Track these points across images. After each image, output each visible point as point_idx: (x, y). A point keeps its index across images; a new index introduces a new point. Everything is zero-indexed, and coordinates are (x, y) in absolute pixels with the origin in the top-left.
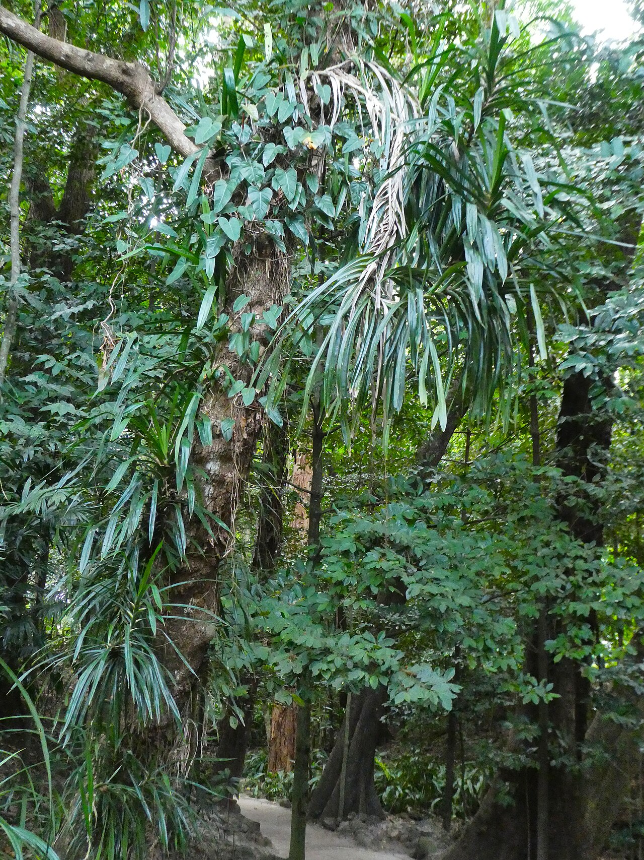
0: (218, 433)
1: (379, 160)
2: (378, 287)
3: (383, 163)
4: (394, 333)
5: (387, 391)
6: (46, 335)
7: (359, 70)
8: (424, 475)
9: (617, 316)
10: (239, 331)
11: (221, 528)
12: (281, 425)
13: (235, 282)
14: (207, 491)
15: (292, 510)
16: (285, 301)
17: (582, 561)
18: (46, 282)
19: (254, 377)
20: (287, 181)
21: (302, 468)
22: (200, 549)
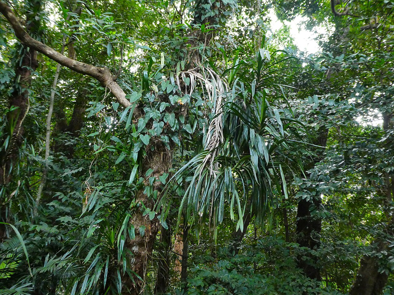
0: (138, 232)
1: (211, 109)
2: (211, 166)
3: (213, 110)
4: (219, 186)
5: (216, 213)
6: (60, 183)
7: (202, 71)
8: (236, 245)
9: (320, 174)
10: (148, 185)
11: (139, 279)
12: (167, 229)
13: (147, 163)
14: (132, 260)
15: (174, 262)
16: (169, 171)
17: (311, 288)
18: (61, 159)
19: (155, 206)
20: (170, 118)
21: (179, 241)
22: (128, 289)
